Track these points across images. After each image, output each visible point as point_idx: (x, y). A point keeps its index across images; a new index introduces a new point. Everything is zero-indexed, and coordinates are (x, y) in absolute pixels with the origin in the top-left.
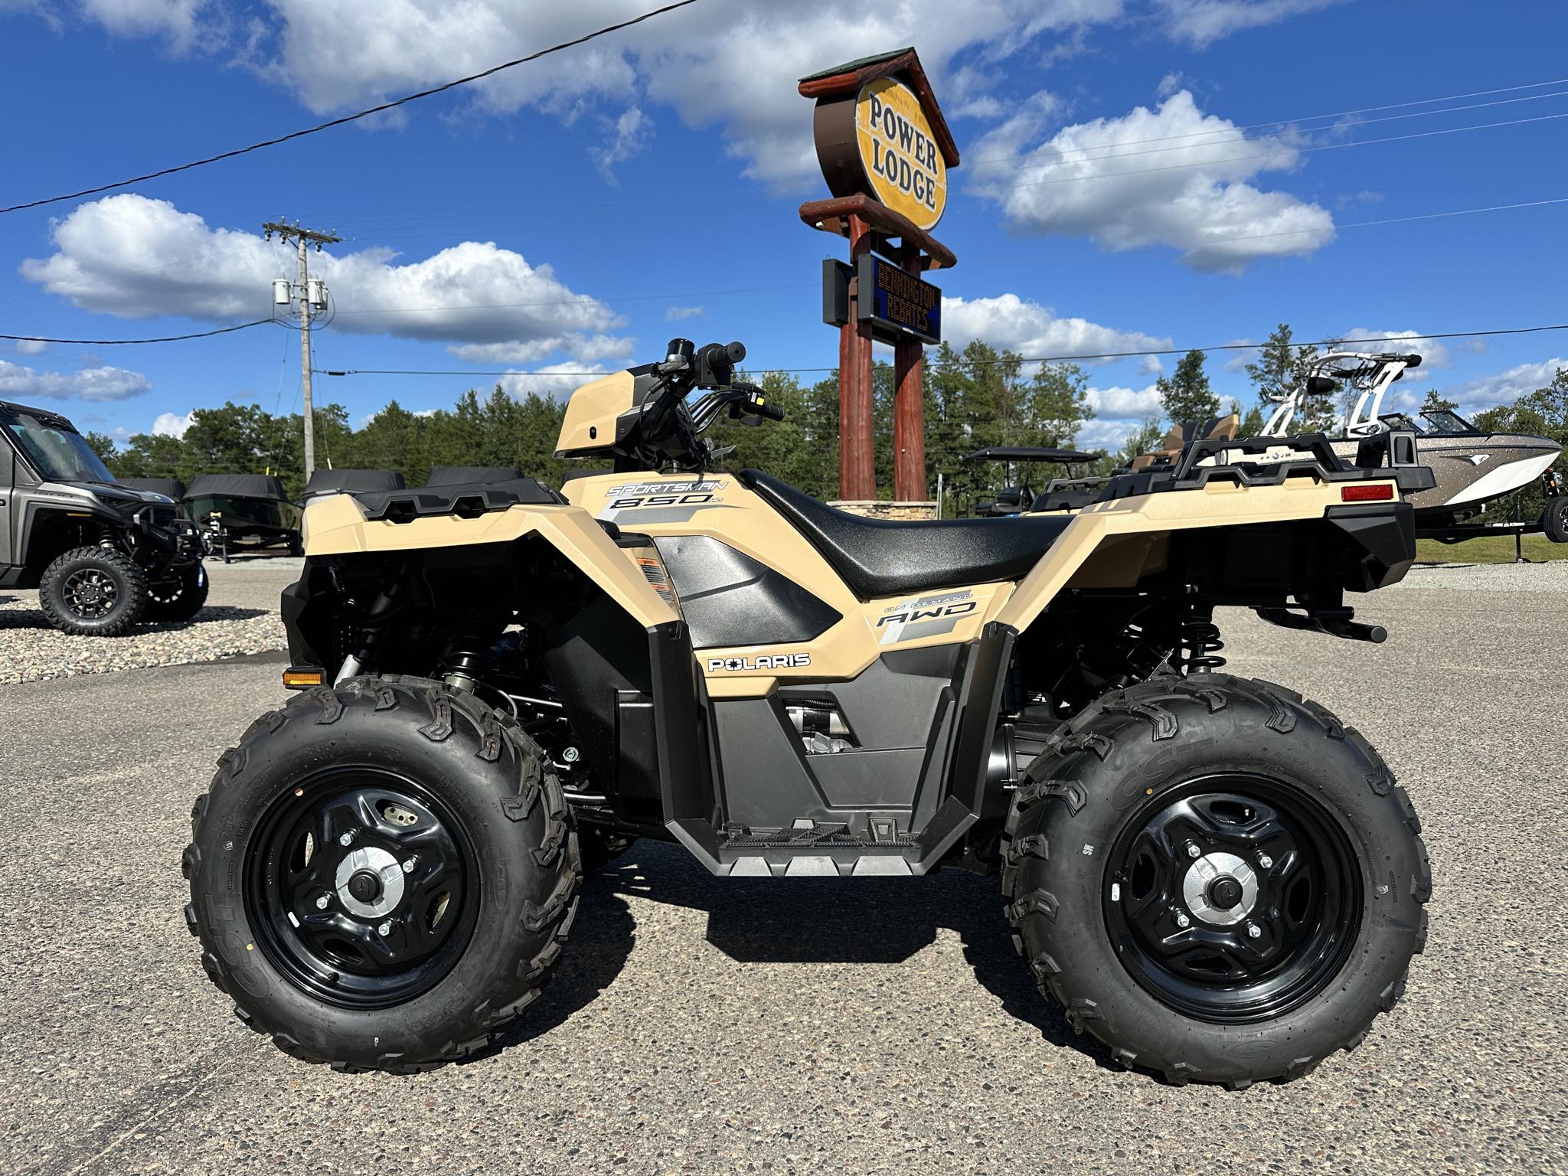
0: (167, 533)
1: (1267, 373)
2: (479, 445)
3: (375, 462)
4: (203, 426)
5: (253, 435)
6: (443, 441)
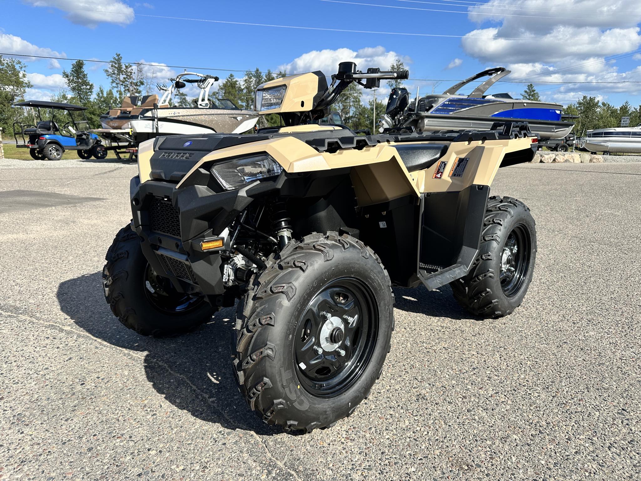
1: (113, 74)
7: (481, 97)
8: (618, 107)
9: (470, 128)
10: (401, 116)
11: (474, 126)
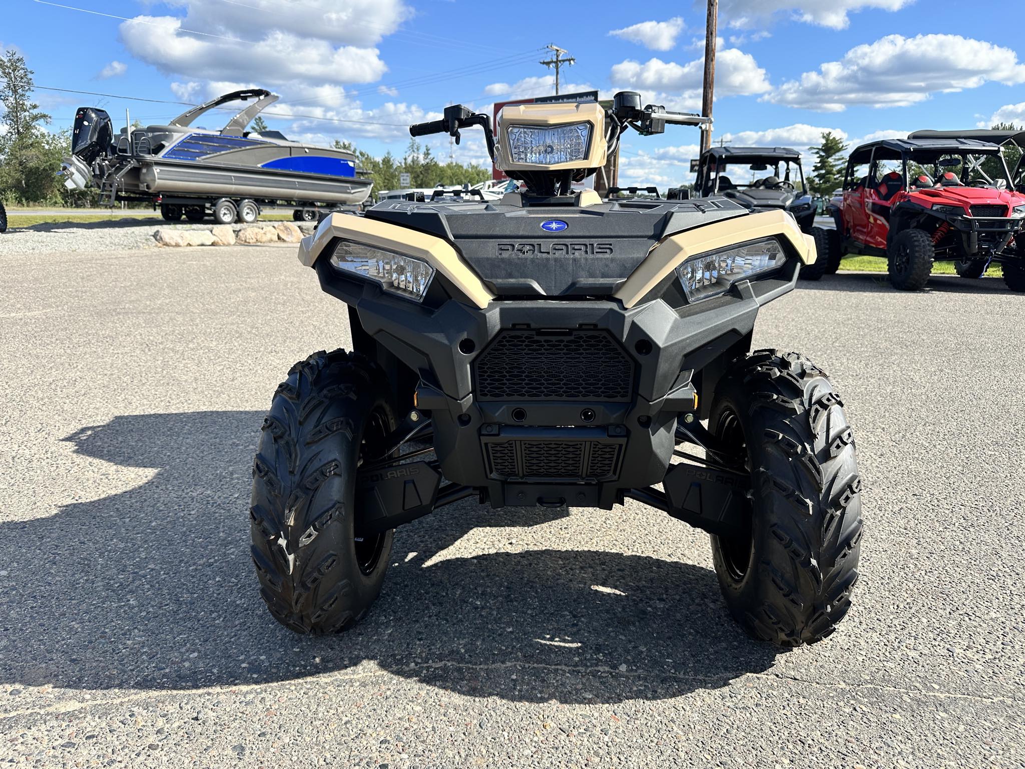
7: (242, 136)
8: (379, 159)
9: (232, 184)
10: (104, 160)
11: (237, 182)
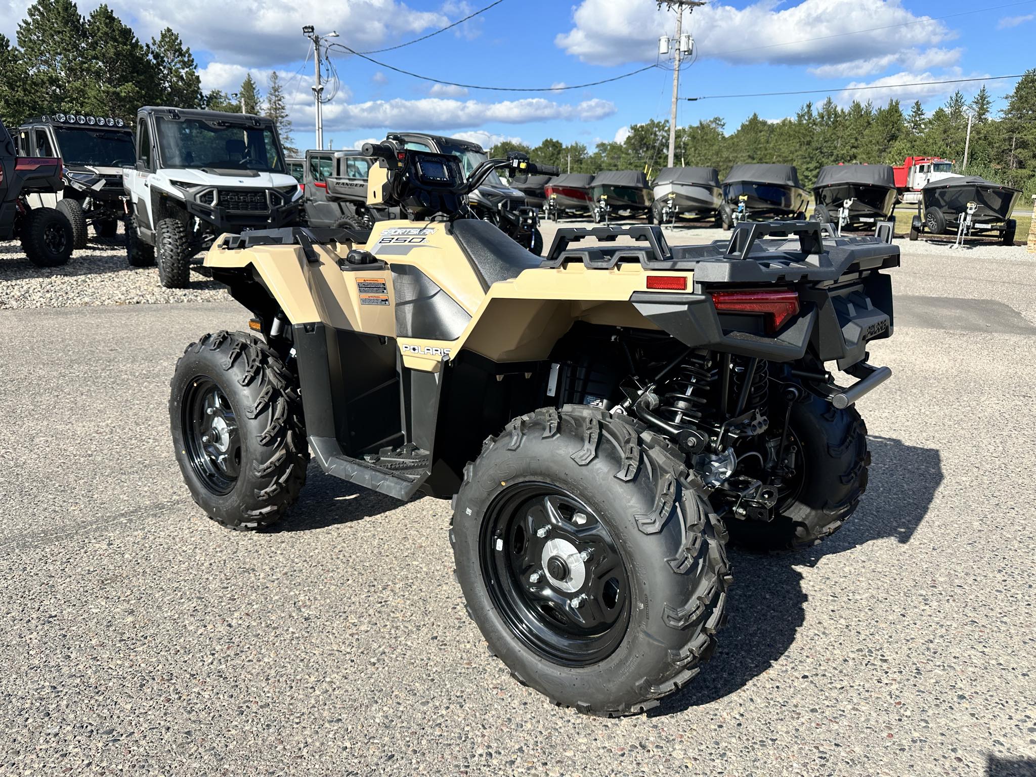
0: (514, 215)
2: (809, 143)
3: (737, 157)
4: (635, 136)
5: (664, 141)
6: (784, 141)
